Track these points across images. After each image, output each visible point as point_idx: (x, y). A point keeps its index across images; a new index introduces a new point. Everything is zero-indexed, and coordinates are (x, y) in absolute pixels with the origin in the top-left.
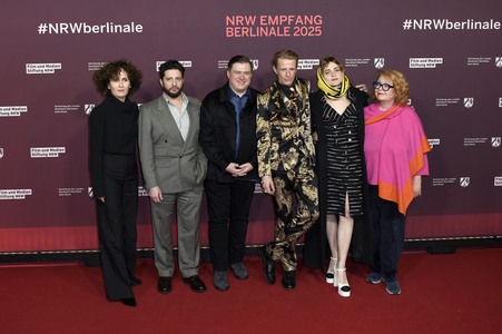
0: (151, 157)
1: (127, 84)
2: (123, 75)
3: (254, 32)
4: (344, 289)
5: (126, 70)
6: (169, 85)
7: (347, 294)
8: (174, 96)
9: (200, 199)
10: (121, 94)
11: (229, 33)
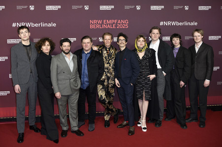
0: (56, 79)
1: (49, 47)
2: (47, 43)
3: (101, 26)
4: (144, 128)
5: (48, 41)
6: (64, 48)
7: (145, 131)
8: (67, 54)
9: (78, 97)
10: (47, 51)
11: (91, 27)
